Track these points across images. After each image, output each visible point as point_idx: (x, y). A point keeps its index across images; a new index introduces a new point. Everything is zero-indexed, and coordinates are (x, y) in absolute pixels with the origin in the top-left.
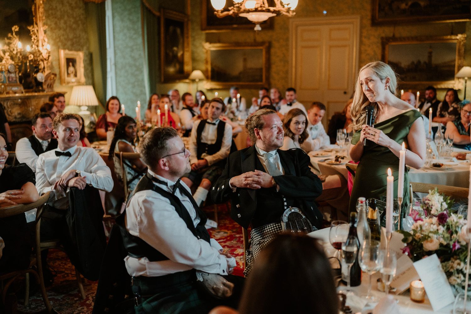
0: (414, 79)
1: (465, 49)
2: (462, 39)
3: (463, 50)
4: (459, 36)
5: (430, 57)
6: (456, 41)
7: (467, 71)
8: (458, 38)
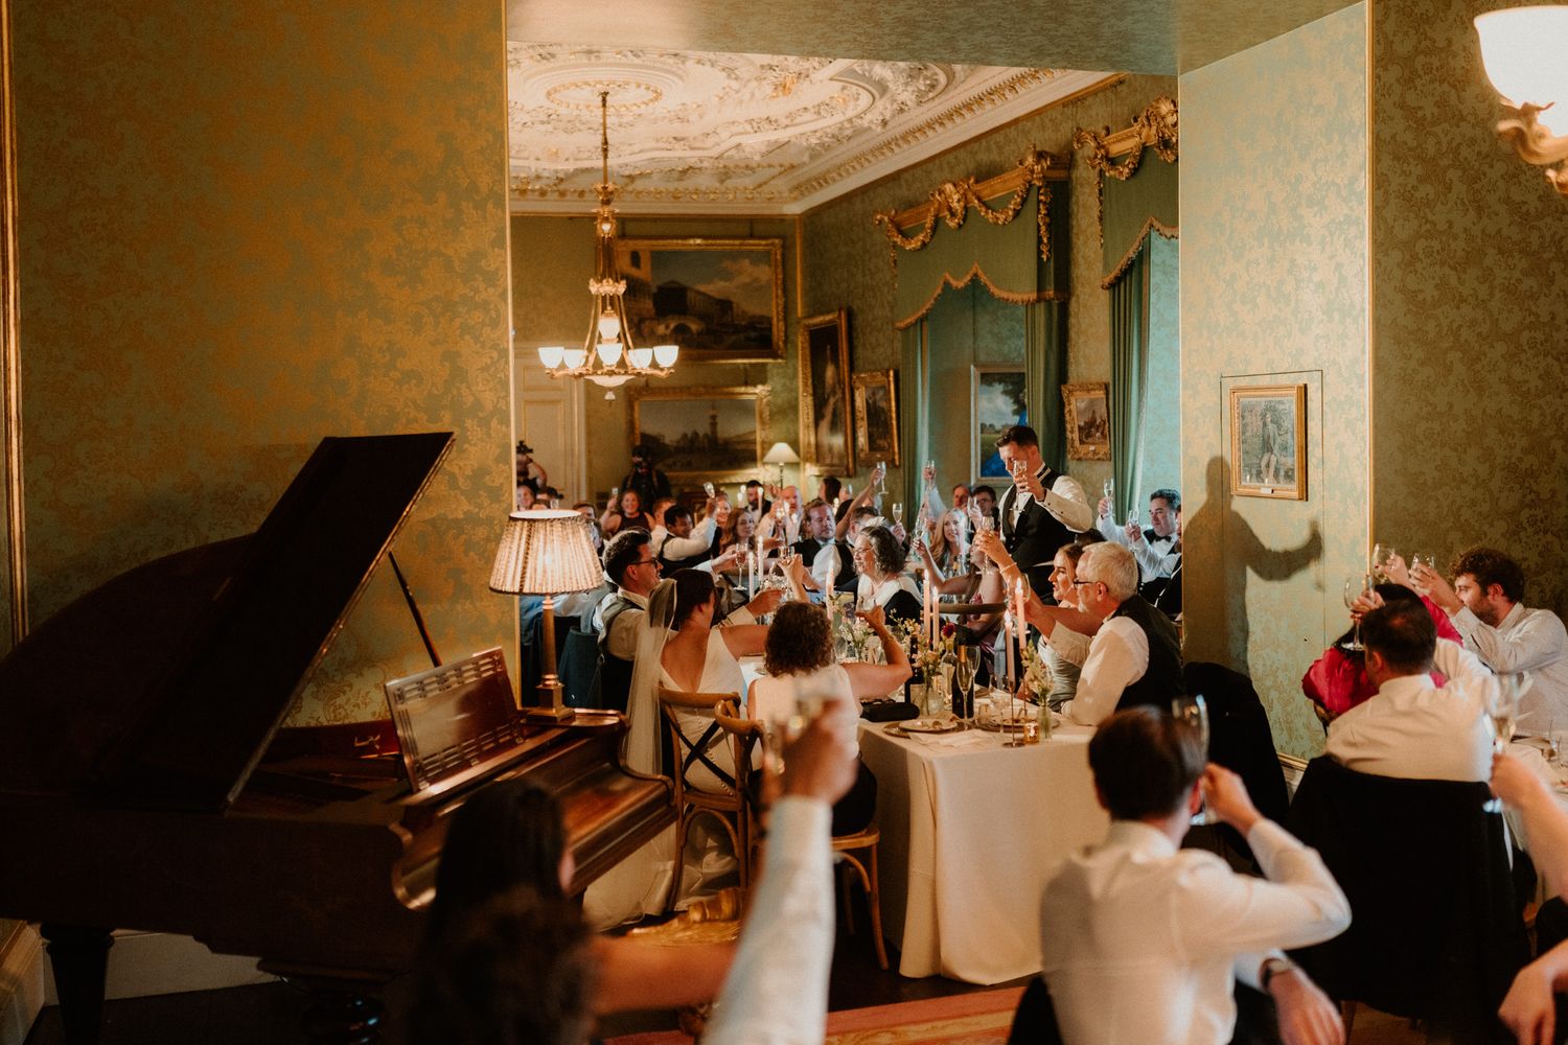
0: (688, 466)
1: (770, 412)
2: (764, 393)
3: (768, 413)
4: (760, 389)
5: (714, 425)
6: (753, 397)
7: (781, 450)
8: (757, 391)
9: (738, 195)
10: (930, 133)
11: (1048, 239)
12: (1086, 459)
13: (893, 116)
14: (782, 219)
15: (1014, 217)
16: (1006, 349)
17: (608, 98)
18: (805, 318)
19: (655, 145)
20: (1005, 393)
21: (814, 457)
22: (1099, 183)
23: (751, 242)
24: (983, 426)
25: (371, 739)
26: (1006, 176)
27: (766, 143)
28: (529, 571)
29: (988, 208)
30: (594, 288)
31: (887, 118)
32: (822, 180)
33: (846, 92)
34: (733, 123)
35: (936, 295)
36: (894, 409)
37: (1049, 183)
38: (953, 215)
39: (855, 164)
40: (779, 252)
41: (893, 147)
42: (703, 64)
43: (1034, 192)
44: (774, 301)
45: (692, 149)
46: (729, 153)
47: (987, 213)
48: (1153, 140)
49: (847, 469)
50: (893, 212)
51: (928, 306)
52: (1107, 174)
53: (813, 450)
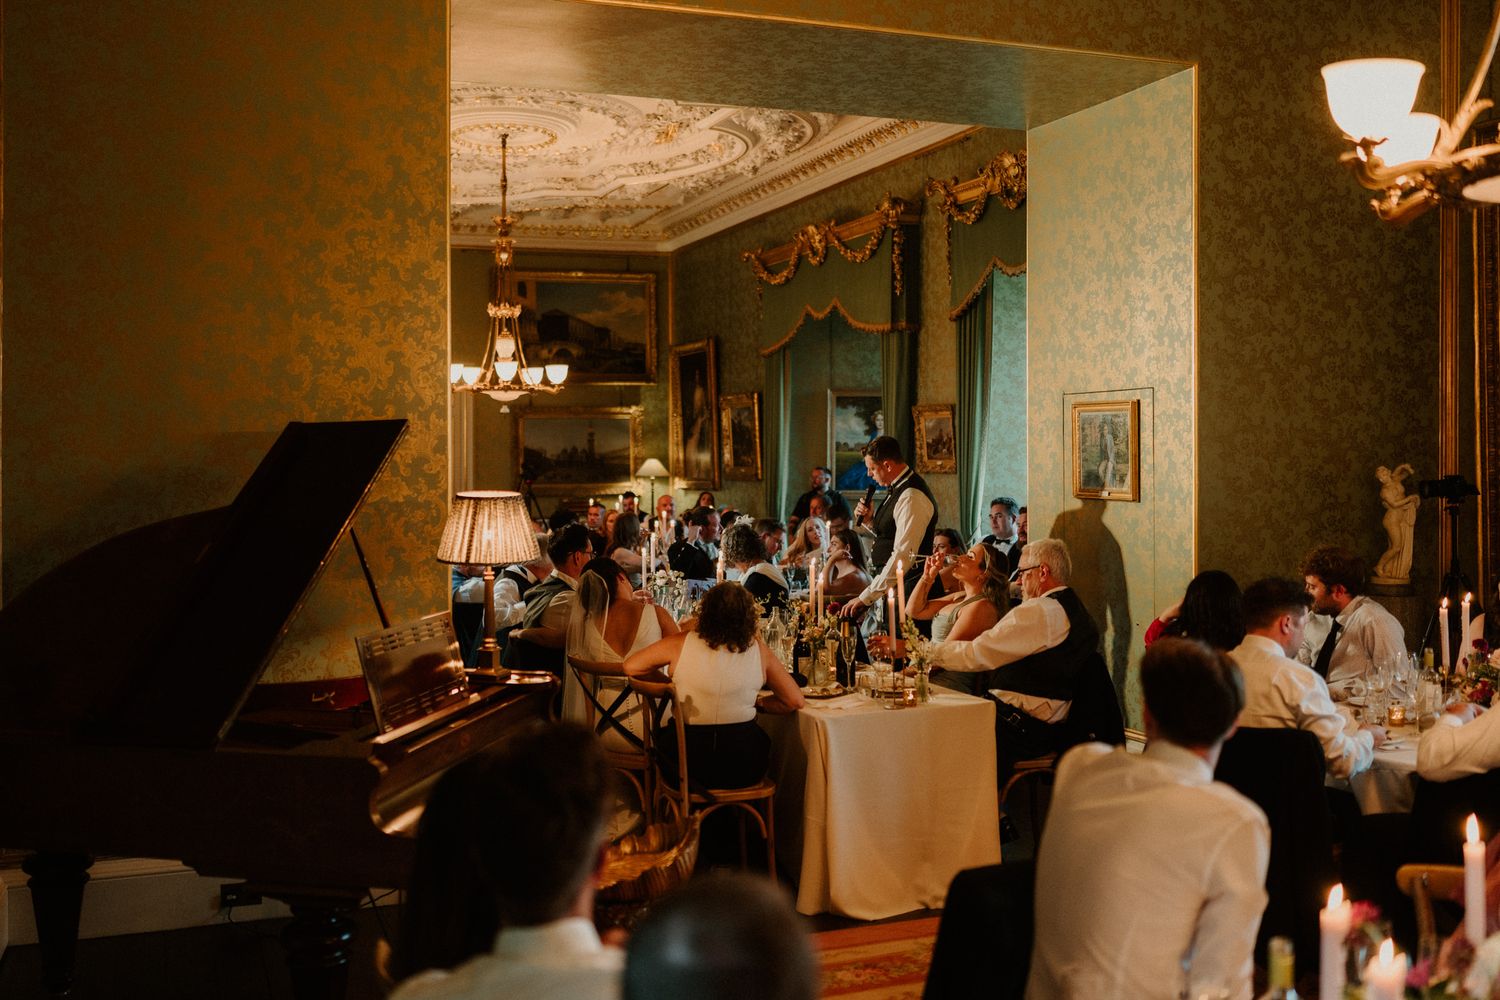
0: (567, 479)
1: (643, 430)
2: (638, 413)
3: (640, 431)
4: (633, 409)
5: (591, 441)
6: (627, 417)
7: (653, 465)
8: (631, 411)
9: (616, 233)
10: (794, 181)
11: (901, 276)
12: (934, 473)
13: (763, 164)
14: (656, 256)
15: (871, 257)
16: (859, 375)
17: (508, 140)
18: (677, 345)
19: (545, 184)
20: (858, 414)
21: (682, 472)
22: (948, 226)
23: (628, 276)
24: (838, 444)
25: (327, 695)
26: (864, 220)
27: (646, 186)
28: (474, 544)
29: (847, 247)
30: (492, 311)
31: (758, 165)
32: (693, 221)
33: (722, 141)
34: (619, 166)
35: (798, 325)
36: (757, 428)
37: (903, 227)
38: (815, 253)
39: (724, 207)
40: (653, 286)
41: (760, 192)
42: (596, 112)
43: (889, 234)
44: (647, 330)
45: (579, 189)
46: (613, 194)
47: (846, 252)
48: (997, 190)
49: (713, 482)
50: (759, 251)
51: (791, 335)
52: (956, 219)
53: (682, 465)
